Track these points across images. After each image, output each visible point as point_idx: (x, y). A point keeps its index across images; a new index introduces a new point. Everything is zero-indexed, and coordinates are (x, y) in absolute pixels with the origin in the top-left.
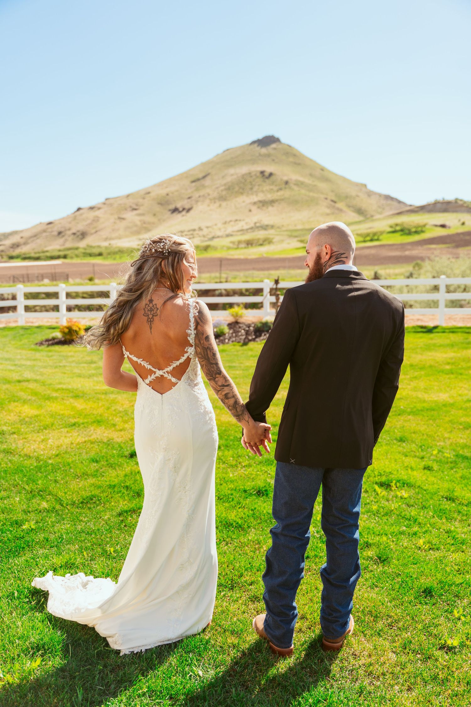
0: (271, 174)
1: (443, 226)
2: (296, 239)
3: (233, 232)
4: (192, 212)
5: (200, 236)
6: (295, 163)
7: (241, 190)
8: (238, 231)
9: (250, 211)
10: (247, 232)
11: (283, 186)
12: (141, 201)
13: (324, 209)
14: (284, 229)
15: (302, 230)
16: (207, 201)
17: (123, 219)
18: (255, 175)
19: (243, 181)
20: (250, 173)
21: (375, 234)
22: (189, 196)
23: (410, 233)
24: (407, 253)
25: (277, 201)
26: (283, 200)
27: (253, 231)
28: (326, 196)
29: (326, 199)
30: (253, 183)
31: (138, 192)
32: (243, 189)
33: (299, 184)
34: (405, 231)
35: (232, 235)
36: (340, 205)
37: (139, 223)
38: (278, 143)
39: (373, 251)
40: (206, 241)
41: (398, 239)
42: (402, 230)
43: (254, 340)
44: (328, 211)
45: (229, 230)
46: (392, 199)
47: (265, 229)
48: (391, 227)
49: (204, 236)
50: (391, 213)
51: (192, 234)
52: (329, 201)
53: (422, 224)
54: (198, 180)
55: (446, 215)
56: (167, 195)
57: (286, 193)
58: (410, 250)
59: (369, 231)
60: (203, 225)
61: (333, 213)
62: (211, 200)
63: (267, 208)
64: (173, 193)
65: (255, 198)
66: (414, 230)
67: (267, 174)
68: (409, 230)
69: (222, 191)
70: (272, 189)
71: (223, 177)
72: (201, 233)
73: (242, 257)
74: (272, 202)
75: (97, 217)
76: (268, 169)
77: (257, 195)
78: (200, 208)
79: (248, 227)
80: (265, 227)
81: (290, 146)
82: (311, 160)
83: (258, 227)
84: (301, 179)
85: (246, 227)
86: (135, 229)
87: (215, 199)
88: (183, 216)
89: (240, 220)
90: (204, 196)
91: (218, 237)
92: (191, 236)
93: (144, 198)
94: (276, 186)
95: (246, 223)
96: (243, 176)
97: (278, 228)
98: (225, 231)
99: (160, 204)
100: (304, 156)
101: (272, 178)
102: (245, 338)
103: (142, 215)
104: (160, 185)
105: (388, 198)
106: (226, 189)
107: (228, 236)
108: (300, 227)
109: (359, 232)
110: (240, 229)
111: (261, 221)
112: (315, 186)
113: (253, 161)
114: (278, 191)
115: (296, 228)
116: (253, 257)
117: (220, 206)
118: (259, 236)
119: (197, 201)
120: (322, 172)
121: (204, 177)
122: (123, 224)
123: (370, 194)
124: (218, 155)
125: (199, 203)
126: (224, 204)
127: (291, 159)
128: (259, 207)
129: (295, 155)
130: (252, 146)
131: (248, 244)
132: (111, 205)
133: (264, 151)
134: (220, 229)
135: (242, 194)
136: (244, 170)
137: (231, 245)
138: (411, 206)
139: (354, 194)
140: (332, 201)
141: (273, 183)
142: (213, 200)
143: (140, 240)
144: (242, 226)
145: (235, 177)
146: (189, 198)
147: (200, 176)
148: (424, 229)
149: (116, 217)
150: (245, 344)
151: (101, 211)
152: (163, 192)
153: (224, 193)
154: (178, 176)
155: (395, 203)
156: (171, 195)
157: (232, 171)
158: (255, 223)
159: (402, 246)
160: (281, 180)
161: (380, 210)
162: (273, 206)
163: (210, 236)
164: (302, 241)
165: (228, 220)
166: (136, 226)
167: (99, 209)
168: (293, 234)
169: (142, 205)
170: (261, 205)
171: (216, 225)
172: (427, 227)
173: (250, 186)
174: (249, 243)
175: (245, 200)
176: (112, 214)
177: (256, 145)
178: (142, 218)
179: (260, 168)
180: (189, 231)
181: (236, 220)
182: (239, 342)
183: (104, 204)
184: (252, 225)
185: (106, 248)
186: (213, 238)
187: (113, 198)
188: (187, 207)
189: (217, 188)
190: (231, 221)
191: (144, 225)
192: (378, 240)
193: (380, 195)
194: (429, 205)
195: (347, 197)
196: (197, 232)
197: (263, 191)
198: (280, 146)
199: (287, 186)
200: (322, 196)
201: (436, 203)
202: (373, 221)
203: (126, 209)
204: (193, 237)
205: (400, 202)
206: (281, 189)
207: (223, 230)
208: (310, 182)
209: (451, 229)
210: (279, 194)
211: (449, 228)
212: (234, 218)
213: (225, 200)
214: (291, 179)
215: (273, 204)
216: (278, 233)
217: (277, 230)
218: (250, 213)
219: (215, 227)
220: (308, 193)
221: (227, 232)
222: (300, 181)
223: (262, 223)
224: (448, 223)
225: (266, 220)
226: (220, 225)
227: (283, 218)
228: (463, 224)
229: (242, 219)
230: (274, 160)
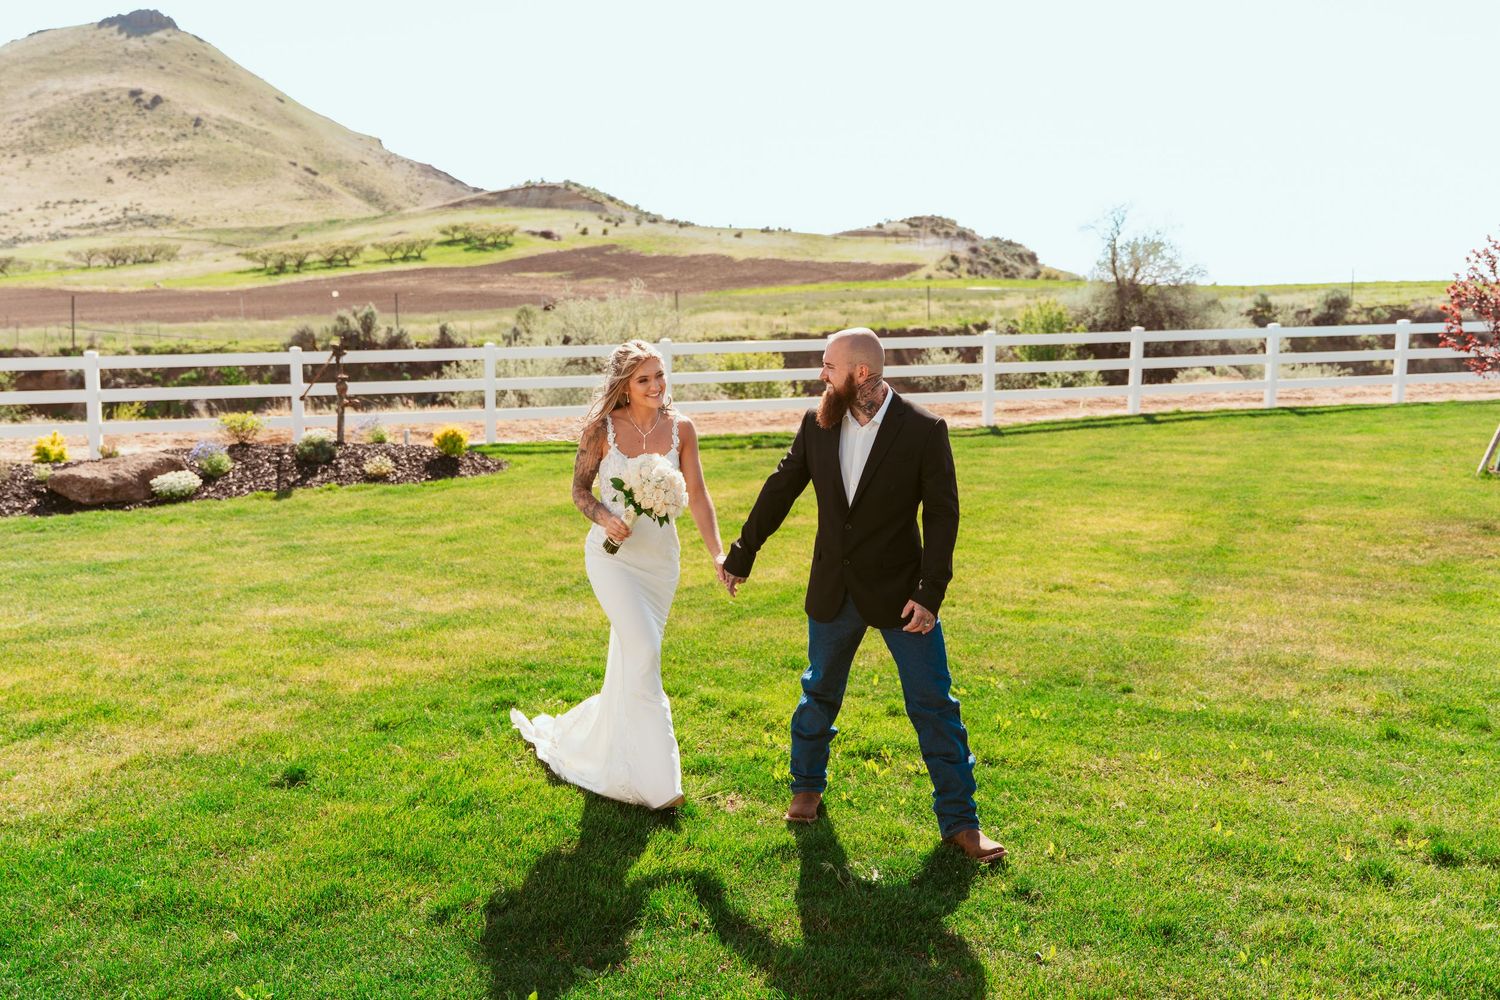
0: (157, 100)
1: (547, 235)
2: (234, 251)
3: (70, 228)
6: (216, 80)
7: (83, 132)
8: (79, 227)
9: (110, 180)
10: (106, 231)
11: (190, 129)
13: (288, 184)
14: (199, 226)
15: (243, 230)
18: (118, 98)
19: (87, 109)
20: (104, 94)
21: (411, 246)
23: (482, 247)
24: (483, 287)
25: (176, 161)
26: (191, 160)
27: (121, 230)
28: (294, 161)
29: (295, 164)
30: (114, 116)
32: (88, 129)
33: (227, 127)
34: (473, 242)
35: (65, 236)
36: (323, 180)
38: (170, 31)
39: (412, 282)
41: (459, 258)
42: (466, 240)
43: (302, 483)
44: (300, 192)
45: (58, 223)
46: (437, 173)
47: (152, 226)
48: (444, 232)
50: (441, 203)
52: (299, 168)
53: (507, 228)
55: (549, 212)
57: (198, 146)
58: (488, 282)
59: (398, 239)
61: (311, 197)
63: (154, 176)
65: (123, 155)
66: (490, 240)
67: (147, 98)
68: (482, 240)
69: (31, 129)
70: (163, 134)
71: (31, 97)
73: (104, 288)
74: (165, 164)
76: (151, 87)
77: (124, 145)
79: (107, 218)
80: (152, 222)
81: (201, 40)
82: (253, 75)
83: (132, 220)
84: (233, 117)
85: (100, 218)
87: (11, 147)
89: (84, 202)
91: (30, 239)
94: (172, 127)
95: (102, 209)
96: (86, 98)
97: (183, 223)
98: (47, 226)
100: (235, 66)
101: (159, 108)
102: (278, 480)
105: (428, 170)
106: (42, 126)
107: (54, 237)
108: (235, 224)
109: (378, 241)
110: (88, 221)
111: (140, 204)
112: (267, 133)
113: (110, 65)
114: (176, 140)
115: (226, 226)
116: (132, 289)
117: (28, 165)
118: (137, 243)
120: (279, 104)
123: (390, 160)
126: (39, 161)
127: (205, 70)
128: (131, 174)
129: (213, 61)
130: (104, 31)
131: (114, 260)
133: (135, 44)
134: (32, 221)
135: (85, 139)
136: (89, 83)
137: (69, 260)
138: (476, 190)
139: (355, 158)
140: (308, 170)
141: (163, 121)
142: (9, 151)
144: (92, 216)
145: (65, 98)
148: (510, 239)
150: (284, 493)
153: (37, 134)
155: (443, 183)
157: (55, 84)
158: (125, 210)
159: (471, 273)
160: (185, 114)
161: (412, 196)
162: (167, 173)
164: (250, 256)
165: (54, 200)
168: (223, 239)
170: (136, 168)
171: (20, 209)
172: (516, 234)
173: (106, 124)
174: (117, 258)
175: (94, 155)
177: (115, 28)
179: (136, 86)
181: (75, 202)
182: (268, 490)
184: (117, 215)
186: (16, 240)
189: (17, 121)
190: (59, 202)
192: (418, 258)
193: (412, 164)
194: (516, 190)
195: (339, 164)
197: (139, 138)
198: (174, 38)
199: (198, 129)
200: (284, 160)
201: (529, 188)
202: (403, 217)
205: (453, 181)
206: (184, 136)
207: (40, 223)
208: (254, 125)
209: (563, 242)
210: (180, 146)
211: (559, 239)
212: (68, 198)
213: (42, 151)
214: (208, 116)
215: (168, 169)
216: (187, 236)
217: (183, 228)
218: (109, 185)
219: (17, 214)
220: (250, 149)
221: (52, 229)
222: (229, 121)
223: (142, 211)
224: (555, 230)
225: (152, 205)
226: (30, 211)
227: (194, 202)
228: (584, 232)
229: (90, 199)
230: (162, 68)
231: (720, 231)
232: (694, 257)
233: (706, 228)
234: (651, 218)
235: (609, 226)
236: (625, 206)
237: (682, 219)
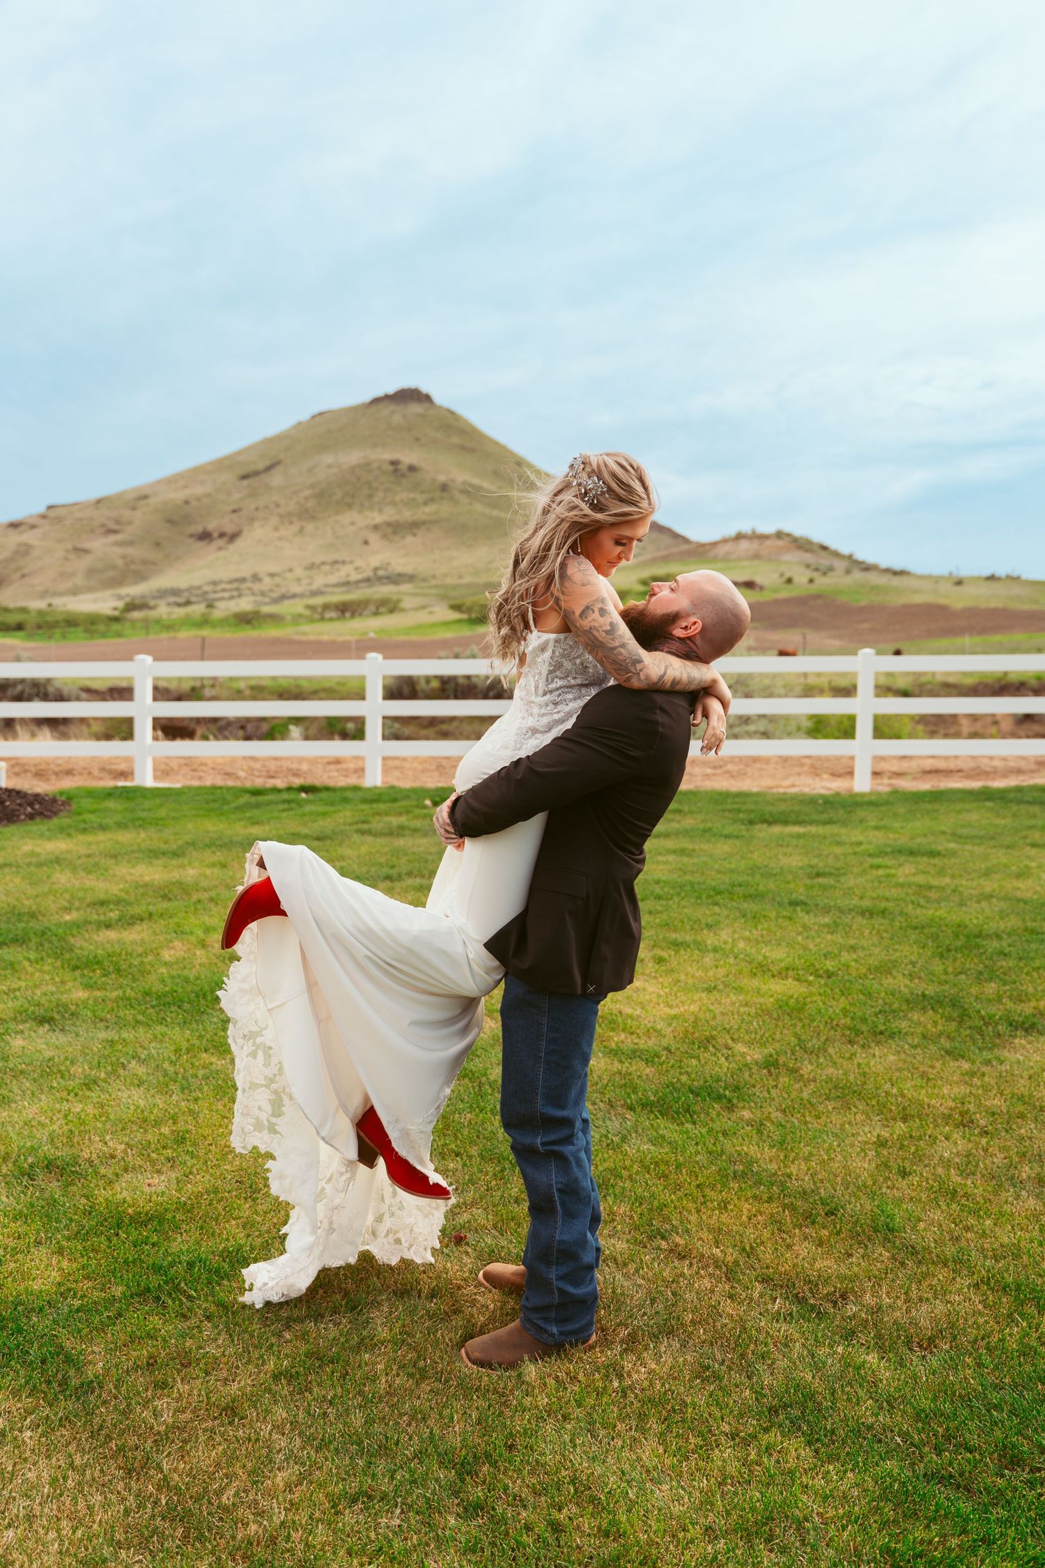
0: (412, 468)
1: (749, 585)
2: (447, 604)
3: (327, 586)
4: (240, 543)
5: (253, 594)
6: (463, 448)
7: (348, 500)
8: (338, 584)
9: (366, 542)
10: (358, 588)
11: (437, 494)
12: (127, 513)
14: (433, 582)
16: (274, 520)
17: (86, 551)
18: (379, 468)
19: (352, 479)
20: (368, 464)
22: (235, 507)
25: (424, 523)
26: (436, 522)
27: (370, 585)
30: (375, 485)
31: (120, 496)
32: (353, 496)
33: (470, 492)
35: (323, 593)
37: (120, 562)
38: (427, 405)
40: (266, 604)
45: (320, 581)
47: (396, 583)
49: (263, 594)
51: (237, 589)
54: (256, 473)
55: (756, 562)
56: (187, 502)
57: (443, 509)
60: (262, 569)
62: (281, 516)
63: (403, 537)
64: (199, 499)
65: (378, 518)
69: (306, 498)
70: (414, 499)
71: (310, 470)
72: (257, 587)
75: (26, 545)
76: (408, 457)
77: (380, 511)
78: (257, 533)
79: (359, 577)
80: (396, 579)
81: (453, 413)
82: (497, 443)
83: (380, 578)
84: (475, 481)
85: (355, 577)
86: (111, 573)
87: (289, 514)
88: (220, 549)
89: (344, 562)
90: (266, 507)
91: (294, 596)
92: (235, 593)
93: (134, 509)
94: (423, 492)
95: (357, 569)
96: (353, 469)
97: (424, 580)
98: (310, 584)
99: (170, 521)
100: (480, 434)
101: (415, 476)
103: (130, 543)
104: (171, 481)
106: (314, 496)
107: (314, 594)
108: (467, 580)
110: (344, 580)
111: (388, 564)
113: (375, 440)
114: (425, 504)
116: (348, 639)
117: (301, 530)
119: (252, 520)
121: (269, 468)
122: (85, 562)
124: (300, 424)
125: (256, 524)
126: (310, 527)
127: (455, 440)
128: (384, 536)
129: (462, 432)
130: (373, 409)
132: (59, 520)
133: (397, 418)
134: (299, 580)
135: (350, 506)
136: (354, 457)
137: (308, 613)
141: (416, 487)
142: (287, 518)
143: (120, 597)
144: (348, 575)
145: (335, 470)
146: (234, 511)
147: (261, 466)
149: (70, 546)
151: (36, 531)
152: (180, 495)
153: (311, 503)
154: (212, 463)
155: (667, 540)
156: (194, 503)
157: (329, 459)
158: (376, 569)
160: (434, 480)
162: (415, 535)
163: (274, 595)
164: (458, 608)
165: (318, 560)
166: (114, 567)
167: (33, 527)
169: (130, 523)
170: (388, 531)
171: (291, 570)
173: (367, 492)
174: (346, 611)
175: (355, 520)
176: (60, 541)
177: (381, 406)
178: (130, 551)
179: (388, 456)
180: (231, 582)
181: (336, 562)
183: (44, 517)
184: (369, 573)
185: (40, 613)
187: (63, 506)
188: (230, 529)
189: (295, 492)
190: (323, 563)
191: (133, 567)
194: (726, 541)
196: (249, 584)
197: (394, 503)
198: (430, 411)
199: (445, 494)
201: (739, 538)
203: (92, 531)
204: (240, 596)
205: (676, 536)
206: (432, 500)
207: (305, 582)
208: (493, 488)
209: (765, 593)
210: (427, 509)
211: (762, 588)
212: (330, 558)
213: (313, 518)
214: (453, 481)
215: (415, 531)
216: (419, 591)
217: (423, 584)
218: (366, 547)
219: (288, 575)
220: (487, 511)
221: (314, 587)
222: (472, 486)
223: (390, 569)
224: (758, 580)
225: (400, 563)
226: (299, 572)
227: (435, 561)
228: (789, 581)
229: (347, 559)
230: (418, 439)
231: (937, 579)
232: (905, 606)
233: (922, 577)
234: (863, 566)
235: (816, 575)
236: (836, 554)
237: (898, 566)
